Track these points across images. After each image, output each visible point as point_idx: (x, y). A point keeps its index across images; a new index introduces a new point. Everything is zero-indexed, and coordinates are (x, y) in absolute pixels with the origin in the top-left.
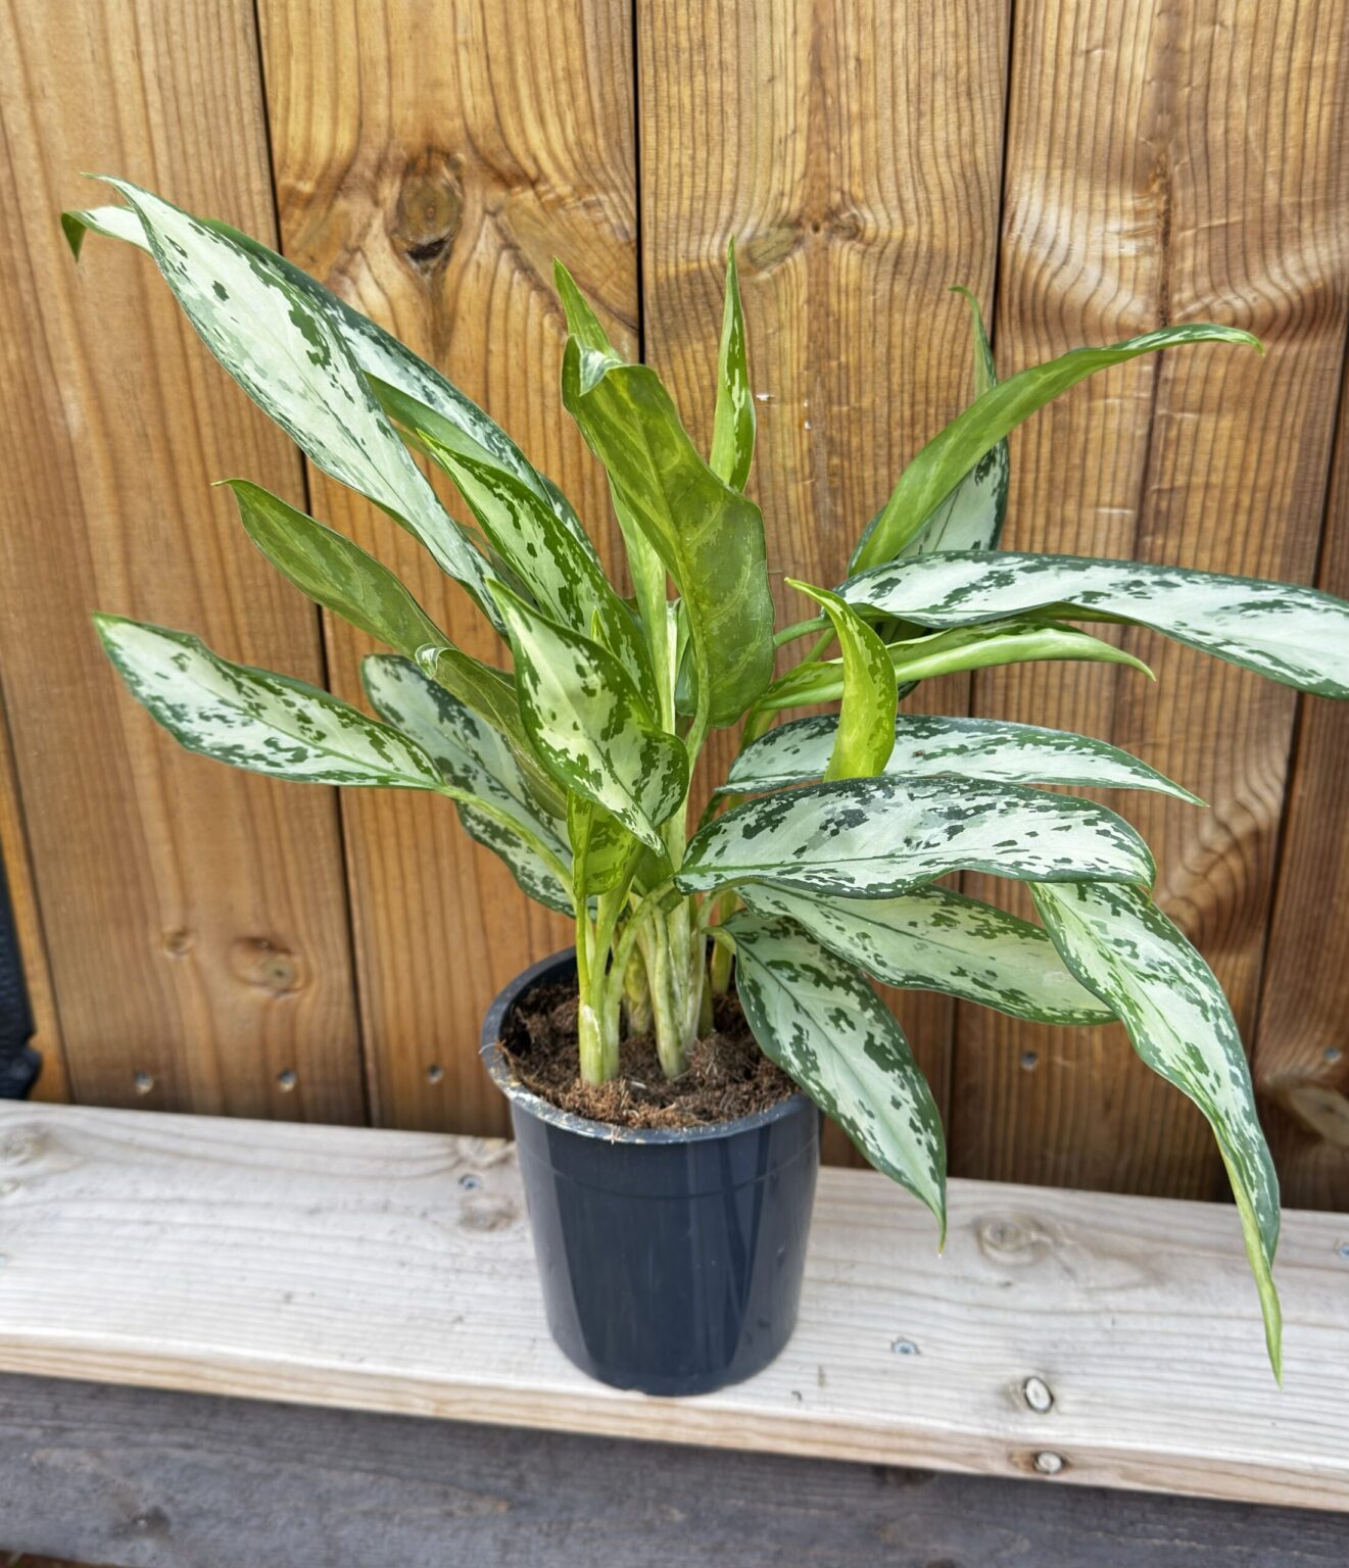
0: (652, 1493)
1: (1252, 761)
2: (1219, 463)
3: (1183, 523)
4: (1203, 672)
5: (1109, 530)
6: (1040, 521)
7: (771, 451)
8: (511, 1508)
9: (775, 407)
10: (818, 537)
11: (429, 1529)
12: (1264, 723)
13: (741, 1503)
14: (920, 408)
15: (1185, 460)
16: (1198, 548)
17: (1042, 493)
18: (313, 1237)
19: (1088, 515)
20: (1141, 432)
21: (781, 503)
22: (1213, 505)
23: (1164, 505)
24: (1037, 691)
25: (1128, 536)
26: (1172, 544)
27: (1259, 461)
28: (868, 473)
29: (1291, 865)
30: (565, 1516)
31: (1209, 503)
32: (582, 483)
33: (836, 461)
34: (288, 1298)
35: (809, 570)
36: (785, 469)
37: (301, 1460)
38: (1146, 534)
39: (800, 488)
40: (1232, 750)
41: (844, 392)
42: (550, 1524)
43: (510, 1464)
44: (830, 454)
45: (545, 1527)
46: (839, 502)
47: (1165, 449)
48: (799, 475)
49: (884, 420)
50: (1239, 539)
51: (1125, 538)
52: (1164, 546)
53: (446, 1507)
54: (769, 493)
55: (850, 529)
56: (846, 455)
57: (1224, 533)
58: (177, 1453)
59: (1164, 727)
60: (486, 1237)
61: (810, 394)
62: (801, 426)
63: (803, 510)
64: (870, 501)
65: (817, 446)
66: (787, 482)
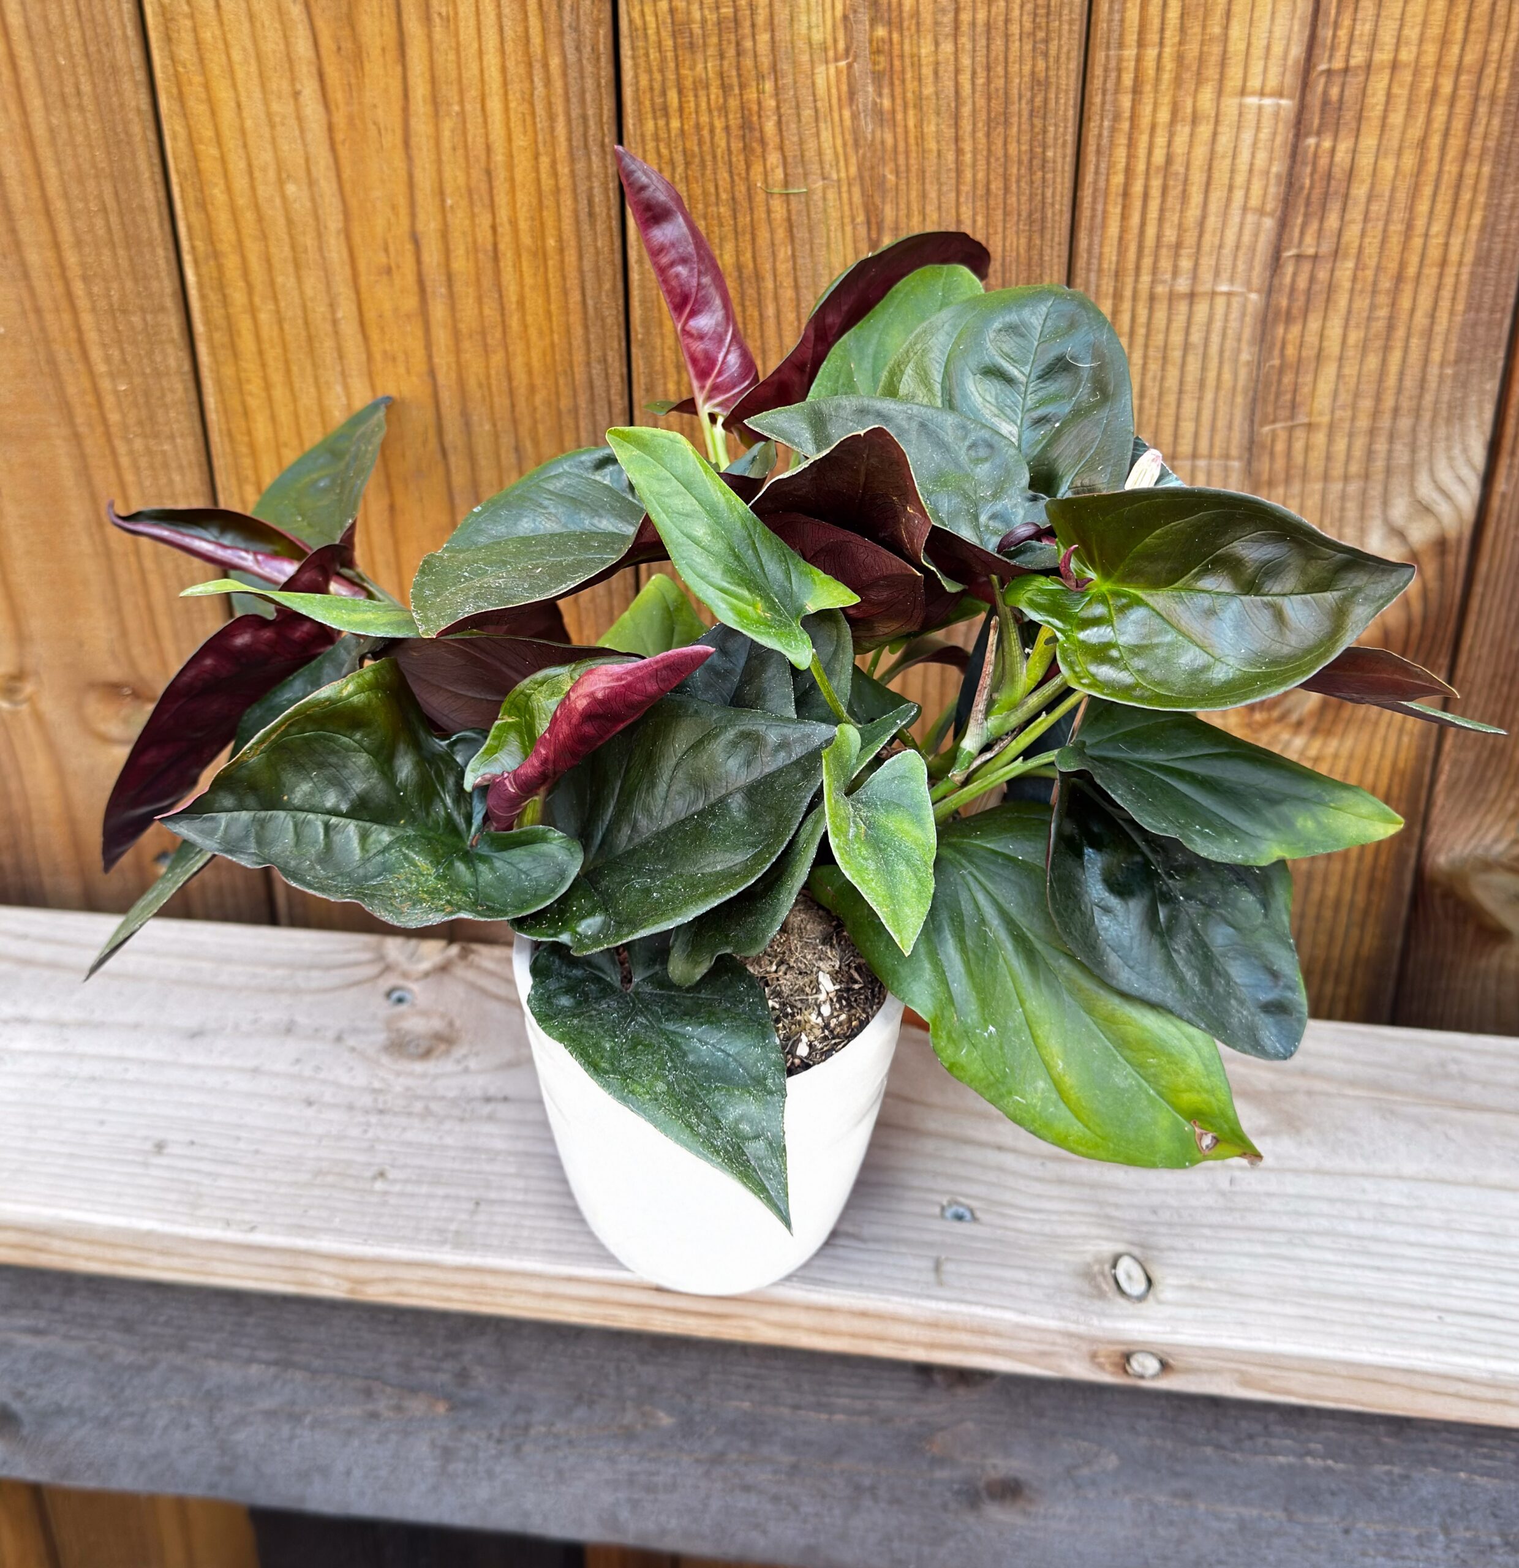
0: (631, 1391)
1: (1440, 446)
2: (1412, 33)
3: (1360, 118)
4: (1379, 325)
5: (1258, 129)
6: (1164, 116)
7: (792, 19)
8: (452, 1408)
10: (856, 144)
11: (349, 1433)
12: (1459, 395)
13: (746, 1405)
15: (1364, 29)
16: (1379, 152)
17: (1167, 77)
18: (195, 1067)
19: (1230, 104)
21: (805, 93)
22: (1401, 92)
23: (1334, 92)
24: (1152, 352)
25: (1284, 135)
26: (1344, 147)
27: (1467, 31)
28: (926, 49)
29: (1486, 585)
30: (521, 1419)
31: (1396, 90)
32: (530, 65)
33: (881, 32)
34: (160, 1147)
35: (844, 189)
36: (810, 45)
37: (182, 1348)
38: (1307, 135)
39: (832, 71)
40: (1414, 430)
42: (503, 1427)
43: (448, 1355)
44: (873, 22)
45: (496, 1432)
46: (886, 91)
47: (1338, 13)
48: (831, 54)
50: (1435, 140)
51: (1279, 139)
52: (1333, 150)
53: (370, 1407)
54: (788, 80)
55: (900, 130)
56: (895, 23)
57: (1415, 132)
58: (25, 1340)
59: (1322, 401)
60: (419, 1067)
63: (835, 101)
64: (929, 90)
65: (855, 11)
66: (813, 62)
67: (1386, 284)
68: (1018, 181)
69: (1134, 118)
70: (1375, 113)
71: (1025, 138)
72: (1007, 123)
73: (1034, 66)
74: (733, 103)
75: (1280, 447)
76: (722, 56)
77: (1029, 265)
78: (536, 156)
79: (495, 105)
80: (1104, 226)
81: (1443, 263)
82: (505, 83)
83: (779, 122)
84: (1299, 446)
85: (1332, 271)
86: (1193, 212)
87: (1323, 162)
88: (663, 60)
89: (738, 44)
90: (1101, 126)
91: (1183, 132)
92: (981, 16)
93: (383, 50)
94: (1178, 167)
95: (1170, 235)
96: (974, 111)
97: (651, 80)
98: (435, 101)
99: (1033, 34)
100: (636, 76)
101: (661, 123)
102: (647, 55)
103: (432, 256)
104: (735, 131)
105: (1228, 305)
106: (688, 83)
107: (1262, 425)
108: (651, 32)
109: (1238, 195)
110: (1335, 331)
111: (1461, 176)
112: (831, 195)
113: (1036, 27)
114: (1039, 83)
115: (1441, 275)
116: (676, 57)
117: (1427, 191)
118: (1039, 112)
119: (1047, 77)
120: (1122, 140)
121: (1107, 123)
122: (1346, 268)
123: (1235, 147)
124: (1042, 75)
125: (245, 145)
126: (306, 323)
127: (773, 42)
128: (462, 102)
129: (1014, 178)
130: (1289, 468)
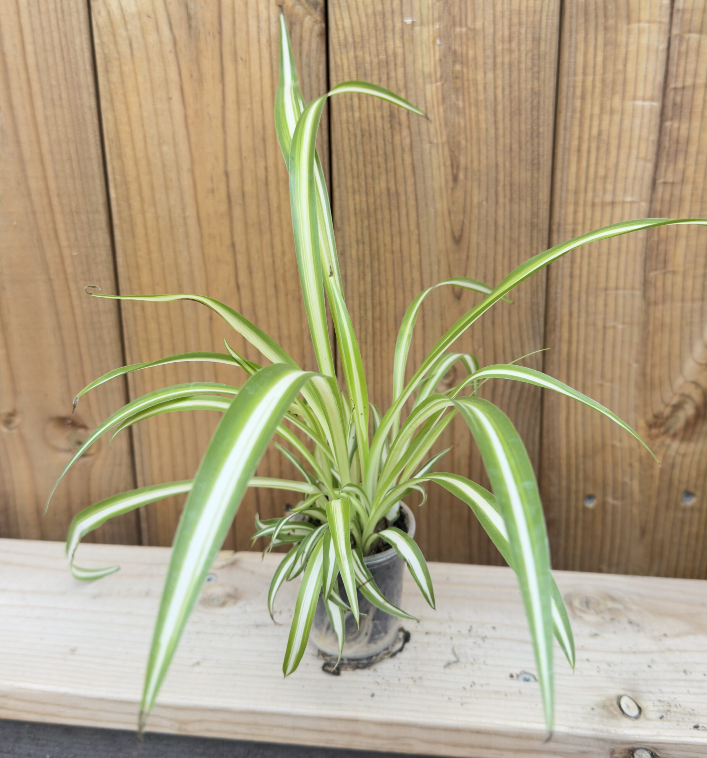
3: (691, 112)
5: (642, 117)
6: (597, 111)
7: (414, 62)
9: (417, 28)
10: (446, 124)
14: (515, 29)
15: (691, 67)
16: (701, 129)
17: (598, 90)
18: (95, 612)
19: (629, 104)
20: (663, 46)
21: (421, 99)
23: (678, 99)
25: (656, 120)
26: (684, 127)
28: (480, 77)
33: (458, 67)
34: (73, 651)
35: (440, 148)
36: (423, 73)
38: (666, 120)
39: (434, 86)
41: (463, 17)
44: (454, 62)
46: (461, 98)
47: (679, 59)
48: (433, 79)
49: (490, 37)
51: (653, 123)
52: (679, 129)
54: (413, 92)
55: (467, 118)
56: (464, 63)
59: (679, 259)
60: (218, 611)
61: (440, 19)
62: (434, 42)
63: (435, 103)
64: (481, 97)
65: (445, 57)
66: (424, 83)
68: (526, 144)
69: (582, 112)
70: (698, 109)
71: (529, 121)
72: (520, 114)
73: (533, 85)
75: (659, 284)
77: (532, 188)
79: (268, 103)
80: (569, 167)
83: (408, 114)
84: (669, 283)
85: (681, 191)
86: (613, 160)
87: (675, 134)
89: (388, 74)
90: (566, 116)
91: (606, 118)
92: (507, 60)
93: (213, 76)
94: (604, 137)
95: (601, 172)
96: (504, 108)
98: (238, 102)
99: (532, 69)
101: (350, 114)
103: (235, 183)
104: (387, 119)
105: (631, 207)
107: (650, 272)
108: (346, 68)
109: (634, 152)
112: (434, 151)
113: (533, 65)
114: (536, 94)
118: (536, 108)
119: (539, 91)
120: (576, 122)
121: (569, 114)
122: (688, 189)
123: (632, 127)
124: (536, 90)
125: (143, 126)
126: (170, 219)
127: (405, 74)
128: (251, 103)
129: (523, 142)
130: (664, 295)
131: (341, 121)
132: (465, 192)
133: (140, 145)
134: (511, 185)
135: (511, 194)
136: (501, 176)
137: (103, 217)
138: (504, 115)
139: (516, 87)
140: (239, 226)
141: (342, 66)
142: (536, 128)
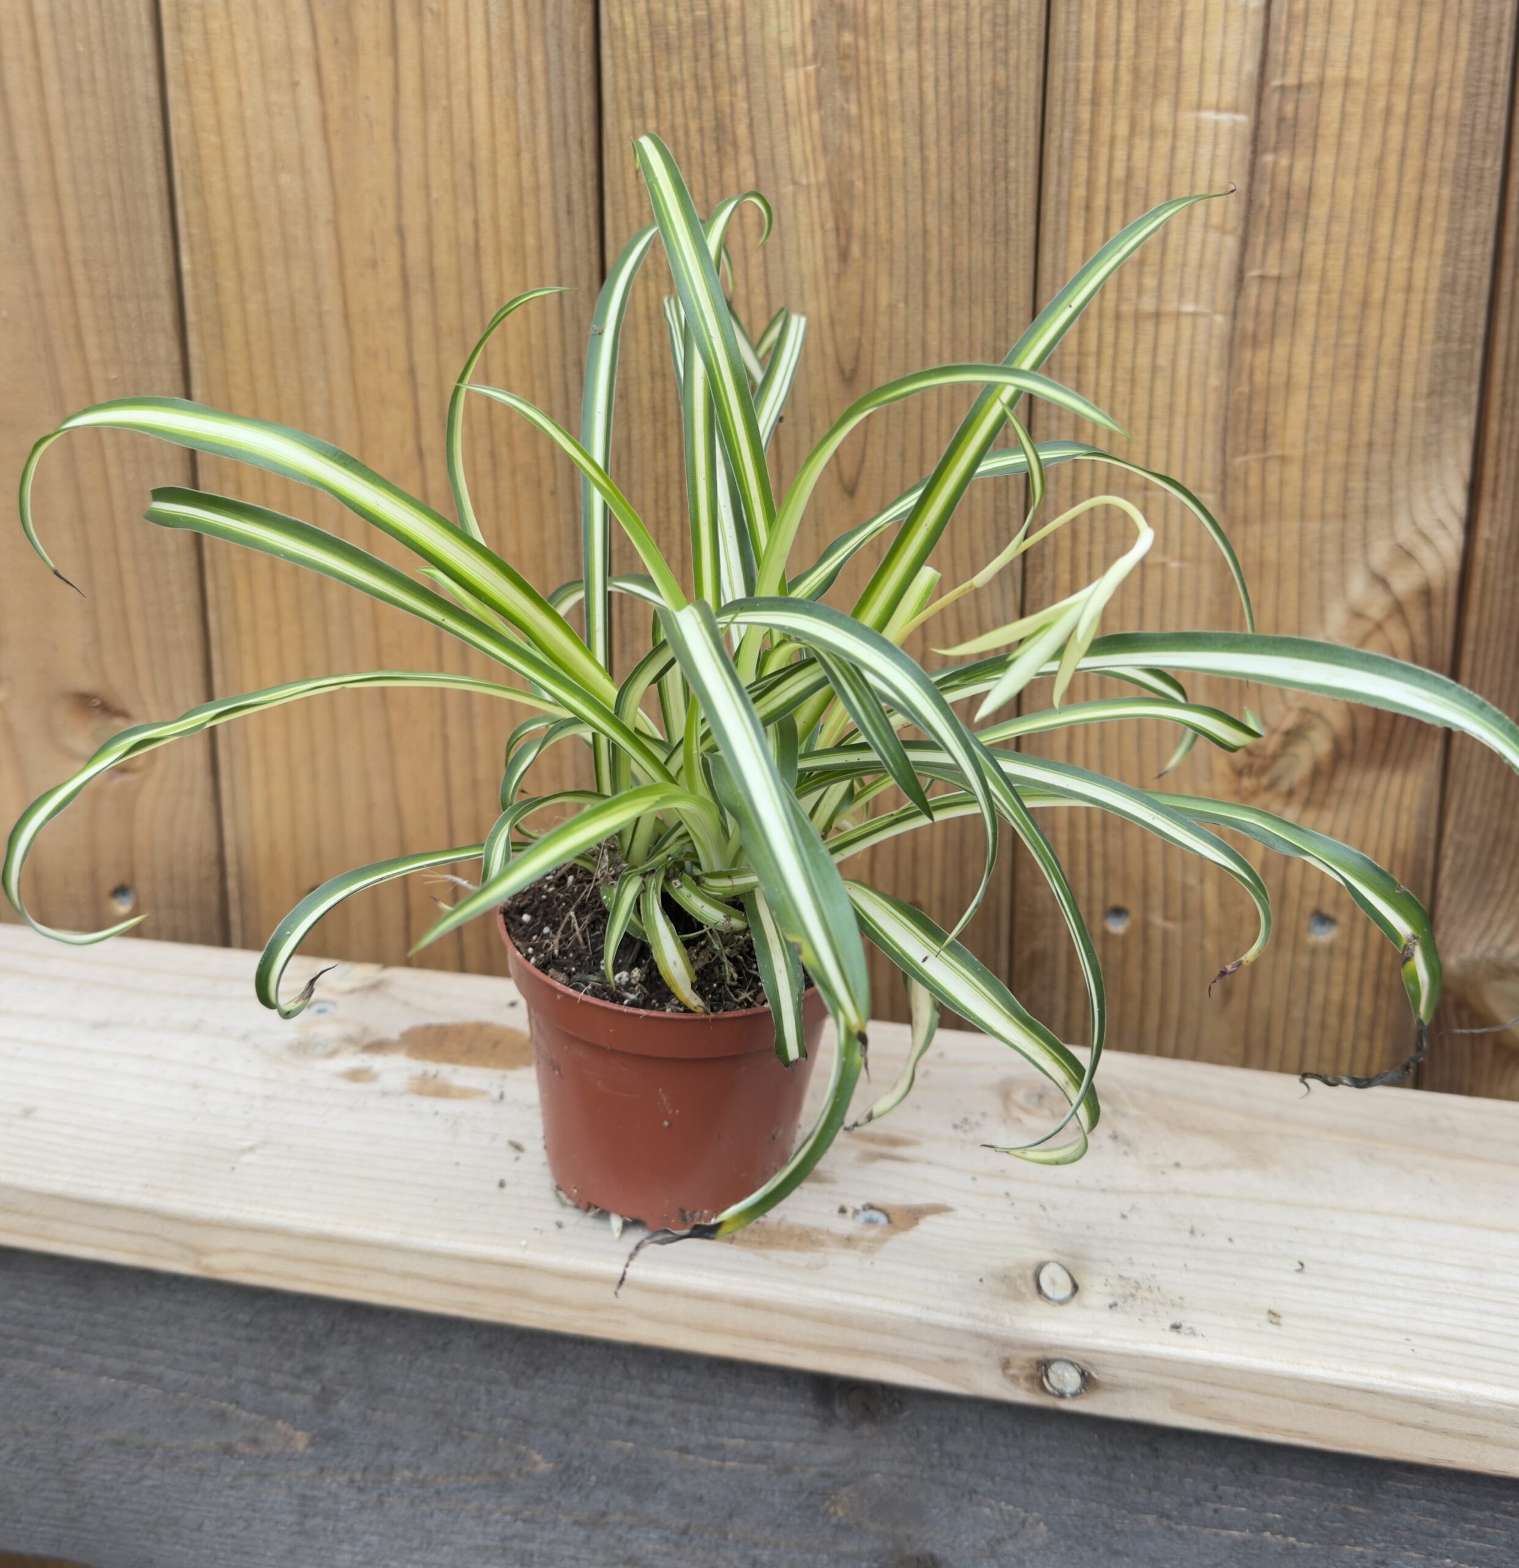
0: (503, 1424)
1: (1418, 486)
2: (1363, 51)
3: (1316, 136)
4: (1348, 353)
5: (1216, 144)
6: (1123, 129)
7: (762, 25)
8: (314, 1441)
10: (825, 149)
11: (202, 1473)
12: (1434, 430)
13: (628, 1446)
15: (1315, 45)
16: (1337, 171)
17: (1124, 88)
19: (1187, 118)
20: (1257, 3)
21: (774, 96)
22: (1356, 110)
23: (1289, 109)
24: (1120, 374)
25: (1242, 152)
26: (1301, 165)
27: (1416, 50)
28: (891, 57)
31: (1350, 108)
32: (514, 62)
33: (847, 37)
35: (814, 194)
36: (780, 47)
38: (1265, 151)
39: (801, 72)
40: (1390, 468)
42: (365, 1470)
43: (307, 1369)
44: (840, 27)
46: (853, 96)
47: (1289, 29)
48: (800, 58)
50: (1392, 160)
51: (1237, 155)
52: (1291, 168)
53: (224, 1438)
54: (759, 84)
55: (867, 136)
56: (860, 29)
57: (1372, 151)
59: (1293, 432)
63: (804, 106)
64: (894, 97)
65: (823, 17)
66: (782, 67)
67: (1352, 310)
68: (982, 191)
69: (1093, 131)
70: (1330, 130)
71: (988, 148)
72: (969, 130)
73: (995, 74)
74: (707, 105)
75: (1254, 481)
76: (696, 58)
77: (995, 279)
78: (518, 153)
79: (480, 99)
80: (1068, 239)
81: (1409, 288)
82: (490, 79)
83: (751, 125)
84: (1273, 480)
85: (1297, 294)
87: (1282, 180)
88: (640, 60)
89: (712, 47)
90: (1061, 137)
91: (1141, 146)
92: (943, 24)
93: (378, 43)
94: (1139, 181)
96: (938, 118)
97: (629, 80)
98: (424, 95)
99: (993, 43)
100: (615, 75)
102: (625, 55)
103: (416, 250)
104: (709, 133)
105: (1194, 326)
106: (664, 84)
107: (1234, 456)
108: (630, 32)
109: (1200, 213)
110: (1303, 358)
111: (1420, 199)
112: (801, 200)
113: (996, 37)
114: (1000, 92)
115: (1407, 302)
116: (653, 57)
117: (1387, 212)
118: (1000, 121)
119: (1007, 86)
120: (1082, 152)
121: (1067, 135)
122: (1310, 291)
123: (1194, 162)
124: (1002, 84)
125: (244, 134)
126: (293, 315)
127: (745, 45)
128: (449, 96)
129: (977, 188)
130: (1263, 504)
131: (620, 136)
132: (864, 283)
133: (237, 171)
134: (953, 271)
135: (954, 289)
136: (934, 254)
137: (165, 309)
138: (938, 133)
139: (961, 78)
140: (423, 335)
141: (624, 29)
142: (1001, 160)
